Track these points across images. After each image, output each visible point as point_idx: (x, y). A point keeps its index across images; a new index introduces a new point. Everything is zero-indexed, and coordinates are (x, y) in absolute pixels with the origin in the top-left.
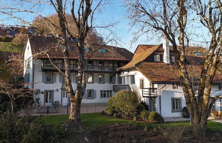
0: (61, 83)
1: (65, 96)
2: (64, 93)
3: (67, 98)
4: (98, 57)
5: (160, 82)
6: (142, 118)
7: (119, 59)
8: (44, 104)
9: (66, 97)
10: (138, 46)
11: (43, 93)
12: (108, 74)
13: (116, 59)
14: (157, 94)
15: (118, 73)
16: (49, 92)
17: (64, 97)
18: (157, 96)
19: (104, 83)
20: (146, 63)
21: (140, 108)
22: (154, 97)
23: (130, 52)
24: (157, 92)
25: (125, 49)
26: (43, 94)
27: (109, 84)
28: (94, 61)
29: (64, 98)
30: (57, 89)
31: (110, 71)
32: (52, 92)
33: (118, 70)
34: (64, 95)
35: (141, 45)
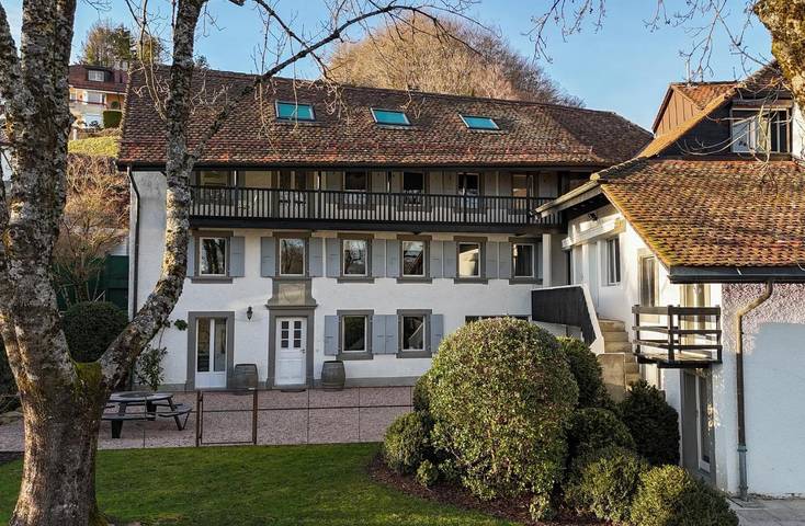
0: (271, 280)
1: (291, 339)
2: (285, 325)
3: (298, 350)
4: (451, 150)
5: (733, 267)
6: (592, 508)
7: (556, 158)
8: (191, 375)
9: (297, 344)
10: (671, 92)
11: (181, 325)
12: (504, 238)
13: (542, 158)
14: (719, 348)
15: (554, 232)
16: (212, 323)
17: (285, 345)
18: (720, 361)
19: (486, 282)
20: (679, 164)
21: (593, 436)
22: (707, 365)
23: (635, 128)
24: (718, 332)
25: (608, 115)
26: (185, 333)
27: (512, 282)
28: (431, 174)
29: (285, 350)
30: (250, 308)
31: (512, 219)
32: (224, 320)
33: (544, 215)
34: (285, 335)
35: (682, 86)
